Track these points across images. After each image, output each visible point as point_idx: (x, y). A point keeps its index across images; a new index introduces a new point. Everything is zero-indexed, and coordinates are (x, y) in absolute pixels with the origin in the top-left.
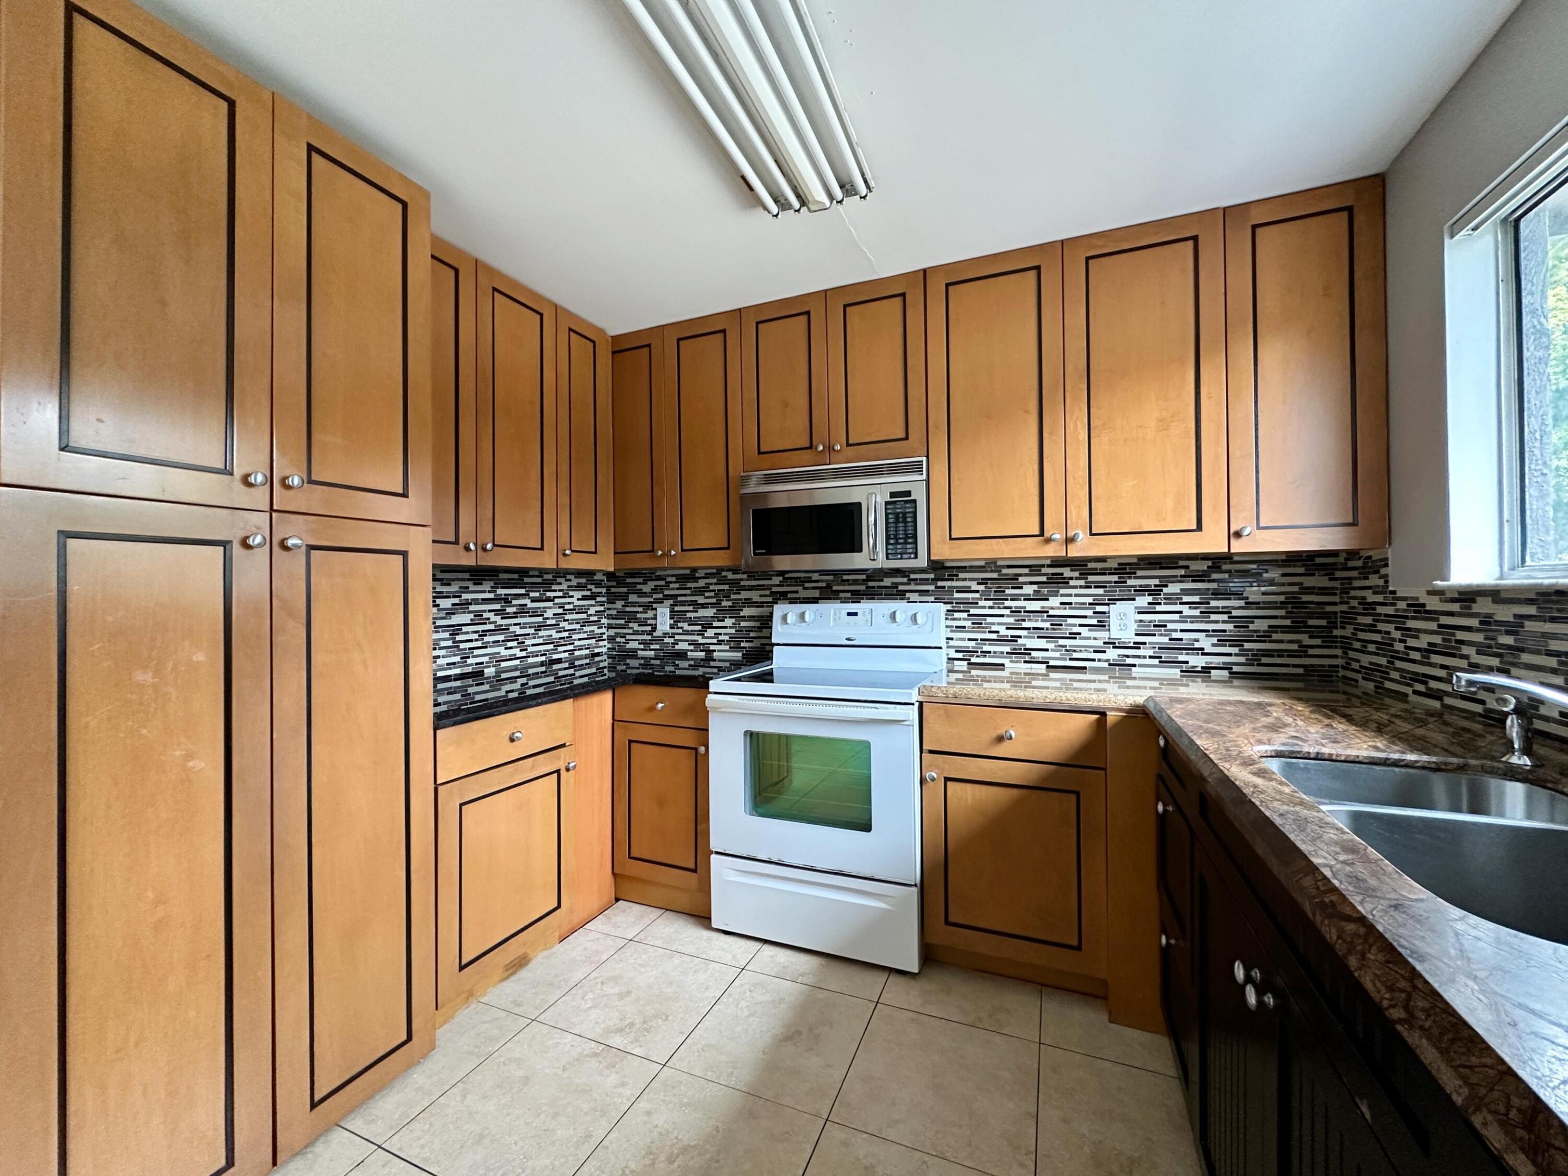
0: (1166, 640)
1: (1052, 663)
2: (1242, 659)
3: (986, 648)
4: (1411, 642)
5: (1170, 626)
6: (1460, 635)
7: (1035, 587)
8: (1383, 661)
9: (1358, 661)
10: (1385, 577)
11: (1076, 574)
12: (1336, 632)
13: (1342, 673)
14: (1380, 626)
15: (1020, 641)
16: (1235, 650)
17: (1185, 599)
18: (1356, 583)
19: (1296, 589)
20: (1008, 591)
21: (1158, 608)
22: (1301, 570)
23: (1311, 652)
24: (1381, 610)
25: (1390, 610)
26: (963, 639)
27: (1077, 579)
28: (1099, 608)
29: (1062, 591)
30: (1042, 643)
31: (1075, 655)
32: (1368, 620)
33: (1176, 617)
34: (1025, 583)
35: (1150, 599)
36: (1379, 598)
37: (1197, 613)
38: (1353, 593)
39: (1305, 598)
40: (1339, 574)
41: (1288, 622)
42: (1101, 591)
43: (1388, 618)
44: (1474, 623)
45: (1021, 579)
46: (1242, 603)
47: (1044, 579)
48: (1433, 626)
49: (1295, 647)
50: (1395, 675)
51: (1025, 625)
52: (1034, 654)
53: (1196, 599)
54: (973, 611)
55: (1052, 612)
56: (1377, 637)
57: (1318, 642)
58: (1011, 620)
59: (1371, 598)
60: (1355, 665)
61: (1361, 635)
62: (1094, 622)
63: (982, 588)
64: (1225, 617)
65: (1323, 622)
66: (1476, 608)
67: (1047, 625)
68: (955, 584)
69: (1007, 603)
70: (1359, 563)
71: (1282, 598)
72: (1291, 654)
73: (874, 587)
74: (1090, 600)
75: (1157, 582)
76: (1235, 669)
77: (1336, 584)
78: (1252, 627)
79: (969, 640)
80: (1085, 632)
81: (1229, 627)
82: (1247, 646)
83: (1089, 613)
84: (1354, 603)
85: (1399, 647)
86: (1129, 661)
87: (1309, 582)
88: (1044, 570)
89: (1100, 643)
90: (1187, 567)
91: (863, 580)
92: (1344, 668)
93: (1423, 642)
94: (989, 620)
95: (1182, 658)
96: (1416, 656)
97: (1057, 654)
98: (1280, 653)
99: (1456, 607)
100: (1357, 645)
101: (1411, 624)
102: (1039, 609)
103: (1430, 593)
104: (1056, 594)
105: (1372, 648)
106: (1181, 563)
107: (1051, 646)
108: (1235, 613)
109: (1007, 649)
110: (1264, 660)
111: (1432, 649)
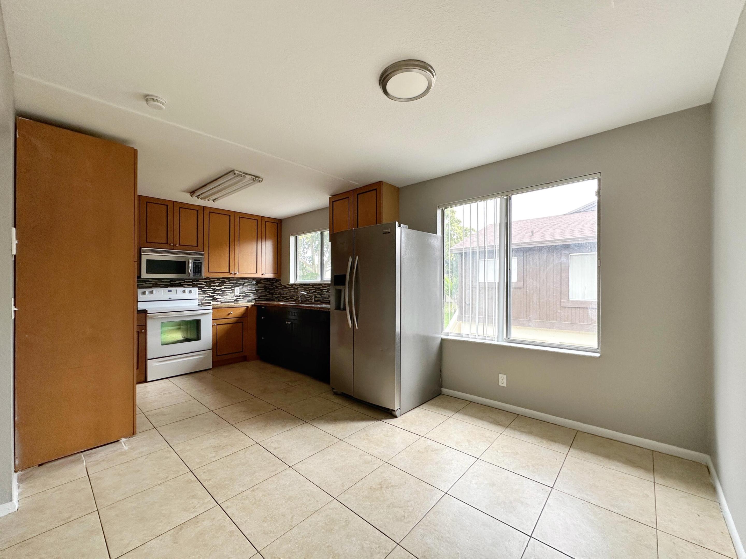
0: (245, 294)
1: (222, 301)
2: (257, 298)
3: (206, 299)
4: (284, 292)
5: (246, 292)
6: (291, 290)
7: (218, 284)
8: (280, 296)
9: (275, 296)
10: (280, 282)
11: (228, 281)
12: (271, 292)
13: (271, 299)
14: (279, 290)
15: (215, 297)
16: (256, 296)
17: (249, 286)
18: (275, 283)
19: (265, 284)
20: (212, 285)
21: (244, 288)
22: (266, 281)
23: (267, 295)
24: (279, 287)
25: (281, 287)
26: (200, 297)
27: (228, 282)
28: (232, 288)
29: (225, 285)
30: (220, 297)
31: (227, 299)
32: (277, 289)
33: (247, 290)
34: (216, 283)
35: (242, 286)
36: (279, 286)
37: (250, 289)
38: (274, 285)
39: (267, 286)
40: (271, 282)
41: (264, 290)
42: (233, 285)
43: (280, 289)
44: (293, 288)
45: (215, 282)
46: (257, 287)
47: (220, 282)
48: (287, 289)
49: (265, 295)
50: (281, 297)
51: (216, 292)
52: (218, 299)
53: (250, 286)
54: (203, 290)
55: (222, 289)
56: (279, 292)
57: (268, 294)
58: (213, 292)
59: (277, 285)
60: (274, 297)
61: (275, 292)
62: (231, 291)
63: (205, 284)
64: (255, 290)
65: (269, 290)
66: (293, 287)
67: (221, 292)
68: (198, 283)
69: (212, 288)
70: (275, 280)
71: (263, 286)
72: (265, 296)
73: (173, 283)
74: (230, 286)
75: (243, 283)
76: (256, 299)
77: (271, 283)
78: (259, 291)
79: (202, 297)
80: (229, 294)
81: (255, 291)
82: (258, 295)
83: (230, 289)
84: (274, 287)
85: (282, 293)
86: (238, 299)
87: (267, 283)
88: (221, 280)
89: (232, 296)
90: (249, 280)
91: (169, 281)
92: (272, 298)
93: (286, 292)
94: (207, 292)
95: (248, 298)
96: (285, 294)
97: (223, 299)
98: (263, 296)
99: (291, 287)
100: (275, 294)
101: (284, 289)
102: (219, 289)
103: (287, 285)
104: (223, 285)
105: (277, 294)
106: (248, 279)
107: (222, 297)
108: (256, 289)
109: (212, 299)
110: (261, 297)
111: (287, 292)
